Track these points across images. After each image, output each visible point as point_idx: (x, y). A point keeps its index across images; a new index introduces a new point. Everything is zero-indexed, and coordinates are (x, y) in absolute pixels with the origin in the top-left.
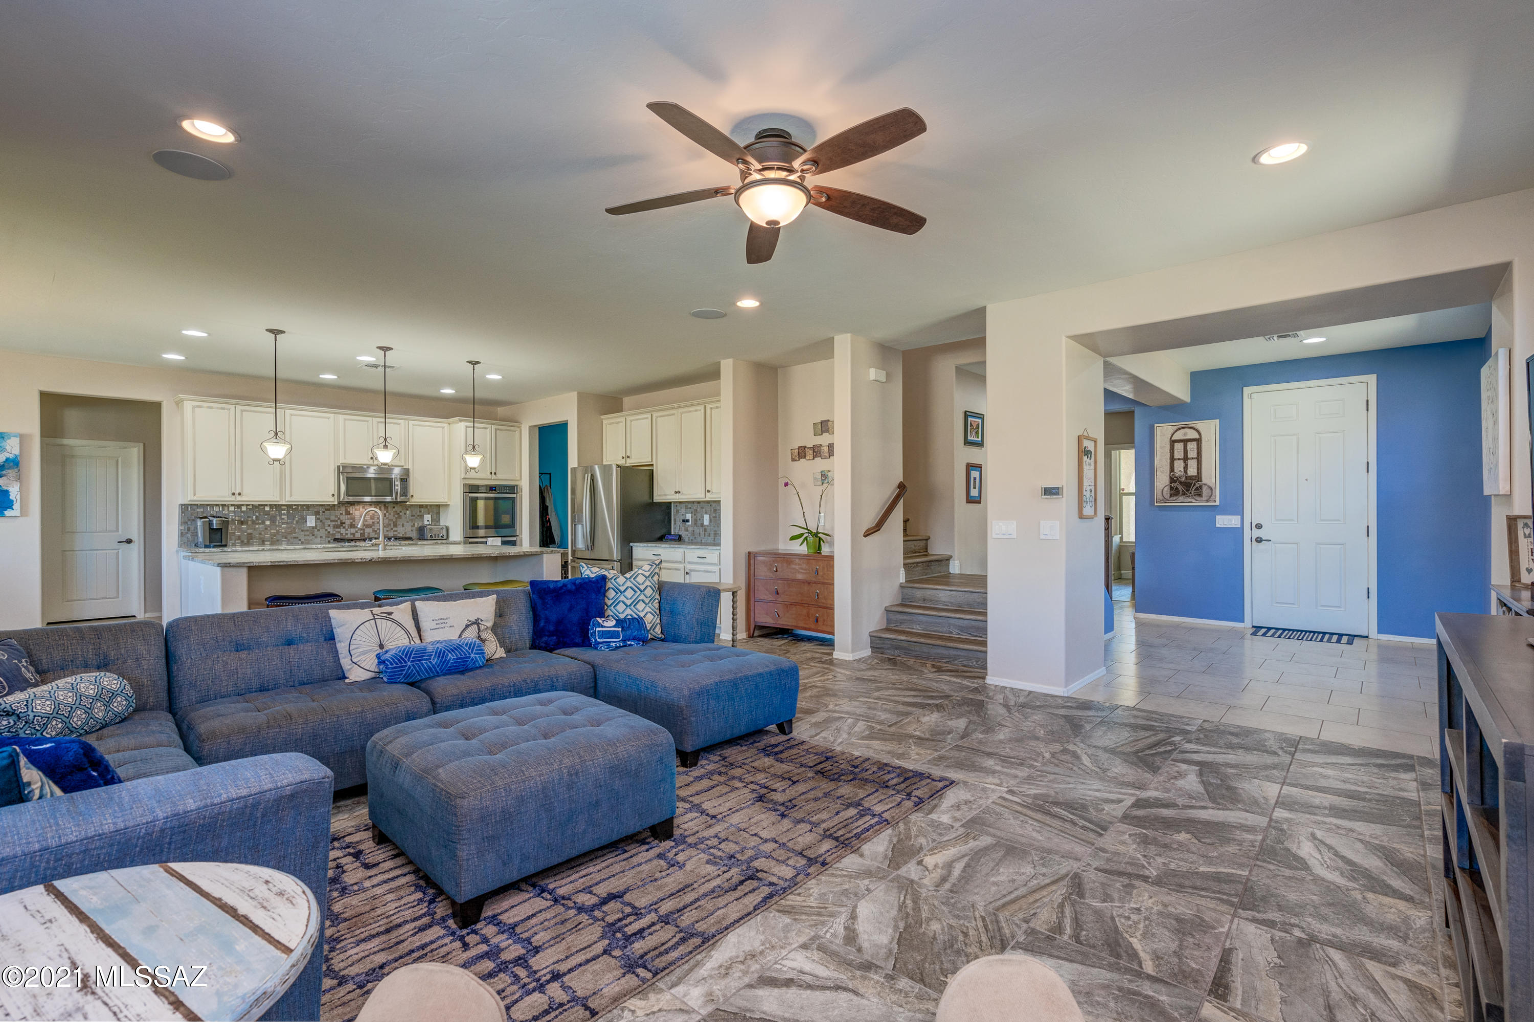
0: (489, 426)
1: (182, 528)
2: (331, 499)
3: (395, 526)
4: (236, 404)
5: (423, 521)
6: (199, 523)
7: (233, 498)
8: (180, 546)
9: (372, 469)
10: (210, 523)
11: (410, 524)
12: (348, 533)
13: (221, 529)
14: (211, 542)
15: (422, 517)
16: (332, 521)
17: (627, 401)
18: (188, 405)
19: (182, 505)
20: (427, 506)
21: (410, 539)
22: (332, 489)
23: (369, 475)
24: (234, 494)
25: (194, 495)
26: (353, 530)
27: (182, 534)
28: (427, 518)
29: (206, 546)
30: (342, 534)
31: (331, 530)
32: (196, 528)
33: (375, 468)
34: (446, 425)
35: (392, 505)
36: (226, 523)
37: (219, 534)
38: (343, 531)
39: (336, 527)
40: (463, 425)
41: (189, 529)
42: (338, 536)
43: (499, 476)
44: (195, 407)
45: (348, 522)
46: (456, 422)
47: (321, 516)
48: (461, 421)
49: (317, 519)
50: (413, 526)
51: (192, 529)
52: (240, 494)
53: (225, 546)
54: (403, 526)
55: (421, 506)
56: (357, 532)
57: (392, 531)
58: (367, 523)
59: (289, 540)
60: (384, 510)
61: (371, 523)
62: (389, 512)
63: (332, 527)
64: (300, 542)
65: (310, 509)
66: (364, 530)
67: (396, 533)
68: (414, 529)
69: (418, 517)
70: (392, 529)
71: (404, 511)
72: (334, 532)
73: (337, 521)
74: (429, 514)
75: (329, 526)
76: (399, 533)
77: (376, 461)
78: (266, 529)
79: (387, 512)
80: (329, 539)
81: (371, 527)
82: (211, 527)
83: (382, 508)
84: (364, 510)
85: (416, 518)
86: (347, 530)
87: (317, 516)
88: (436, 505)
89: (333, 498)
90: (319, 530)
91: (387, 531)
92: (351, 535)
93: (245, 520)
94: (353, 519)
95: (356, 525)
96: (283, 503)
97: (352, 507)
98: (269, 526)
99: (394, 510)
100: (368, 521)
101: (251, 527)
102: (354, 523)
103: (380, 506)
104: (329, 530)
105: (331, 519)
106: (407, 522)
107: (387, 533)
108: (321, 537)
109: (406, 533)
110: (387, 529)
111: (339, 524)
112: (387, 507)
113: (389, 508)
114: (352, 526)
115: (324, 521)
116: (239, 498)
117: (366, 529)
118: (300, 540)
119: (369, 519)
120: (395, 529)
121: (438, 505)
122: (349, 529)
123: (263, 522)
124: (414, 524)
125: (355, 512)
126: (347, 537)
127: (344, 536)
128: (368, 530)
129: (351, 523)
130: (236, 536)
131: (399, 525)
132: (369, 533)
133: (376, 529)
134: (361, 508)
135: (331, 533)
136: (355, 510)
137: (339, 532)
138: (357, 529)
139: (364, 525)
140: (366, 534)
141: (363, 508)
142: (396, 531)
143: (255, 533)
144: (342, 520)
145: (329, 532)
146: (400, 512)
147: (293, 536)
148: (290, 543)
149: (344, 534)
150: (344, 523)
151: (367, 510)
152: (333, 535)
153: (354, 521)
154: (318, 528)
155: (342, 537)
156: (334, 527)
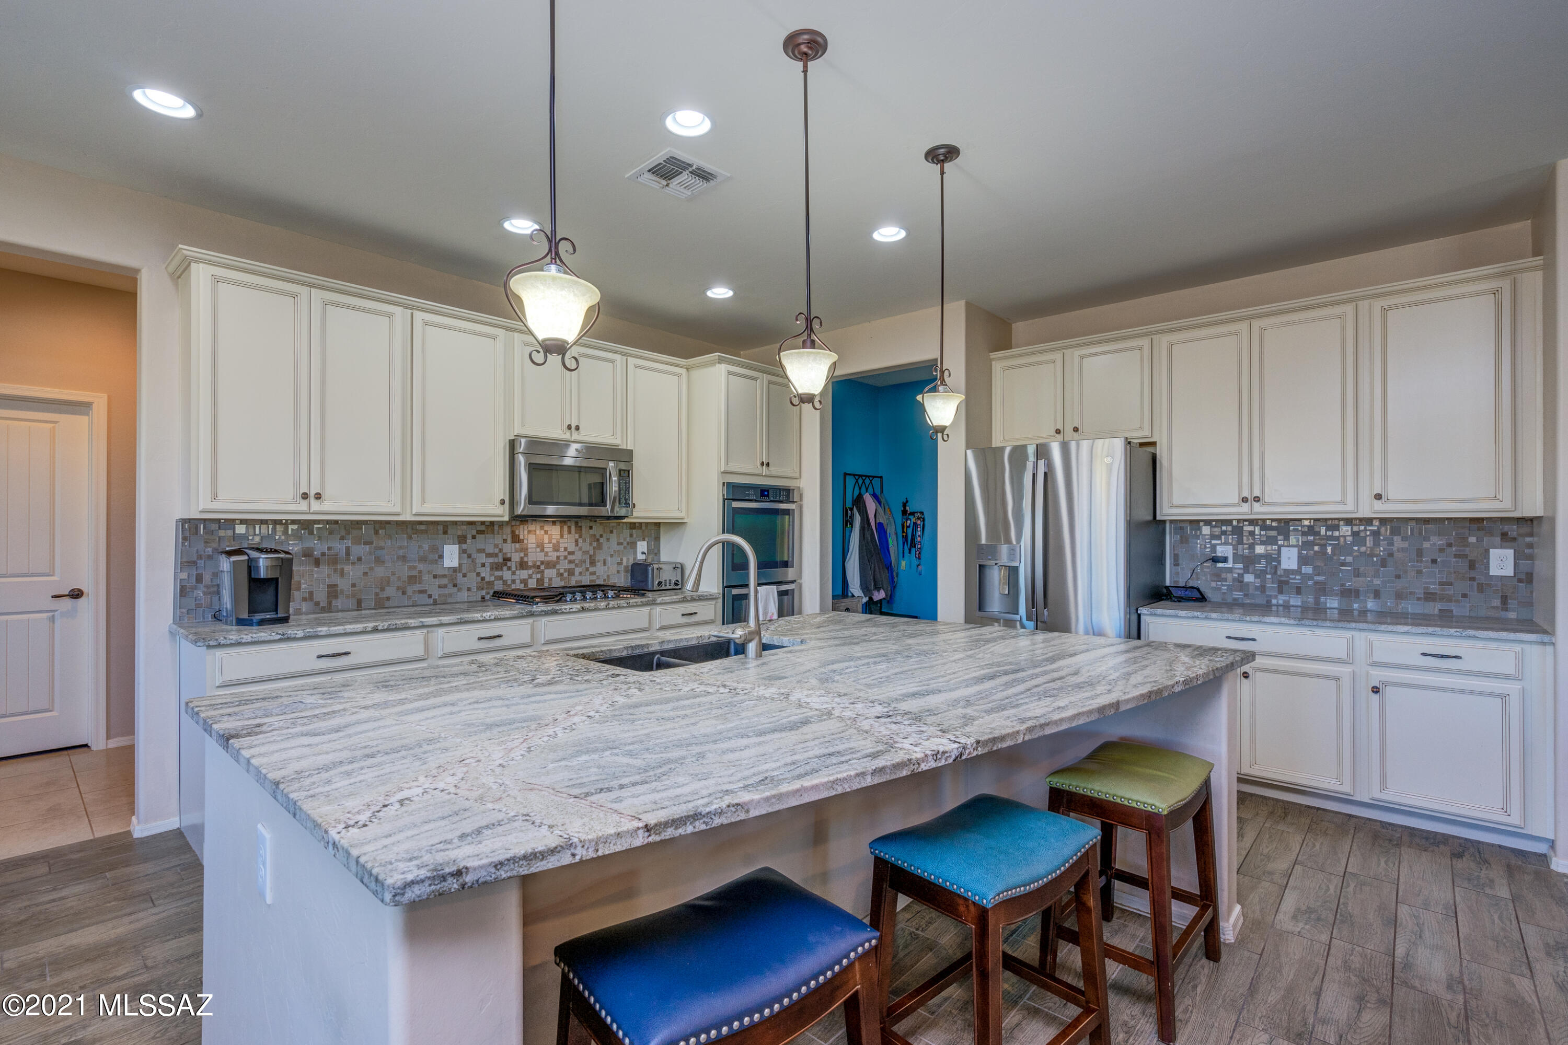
0: (759, 375)
1: (184, 575)
2: (498, 510)
3: (593, 563)
4: (311, 285)
5: (635, 553)
6: (225, 564)
7: (303, 506)
8: (178, 620)
9: (572, 450)
10: (251, 566)
11: (616, 559)
12: (516, 579)
13: (277, 579)
14: (252, 611)
15: (633, 545)
16: (489, 555)
17: (1020, 328)
18: (201, 275)
19: (184, 521)
20: (649, 524)
22: (500, 489)
23: (568, 461)
24: (305, 496)
25: (215, 497)
26: (524, 574)
27: (183, 592)
28: (642, 546)
29: (241, 622)
30: (505, 582)
31: (485, 573)
32: (216, 575)
33: (578, 446)
34: (683, 372)
35: (595, 523)
36: (286, 565)
37: (271, 591)
38: (507, 575)
39: (497, 567)
40: (723, 368)
41: (199, 579)
42: (499, 587)
43: (773, 470)
44: (217, 280)
45: (516, 557)
46: (712, 364)
47: (469, 544)
48: (721, 361)
49: (462, 552)
50: (620, 564)
51: (207, 578)
52: (318, 496)
53: (285, 620)
54: (605, 563)
55: (640, 525)
56: (530, 577)
57: (588, 573)
58: (547, 559)
59: (409, 598)
60: (576, 533)
61: (555, 559)
62: (584, 536)
63: (488, 569)
64: (431, 601)
65: (449, 532)
66: (543, 572)
67: (594, 577)
68: (622, 568)
69: (629, 547)
70: (587, 569)
71: (604, 535)
72: (493, 579)
73: (496, 555)
74: (644, 540)
75: (483, 565)
76: (598, 577)
77: (577, 432)
78: (365, 574)
79: (580, 537)
80: (484, 593)
81: (554, 567)
82: (253, 577)
83: (573, 528)
84: (542, 532)
85: (625, 548)
86: (514, 573)
87: (464, 546)
88: (656, 524)
89: (502, 507)
90: (464, 575)
91: (580, 573)
92: (521, 583)
93: (323, 554)
94: (525, 550)
95: (530, 564)
96: (407, 517)
97: (526, 527)
98: (371, 569)
99: (591, 532)
100: (550, 554)
101: (335, 570)
102: (526, 559)
103: (569, 524)
104: (483, 575)
105: (487, 551)
106: (612, 556)
107: (579, 578)
108: (469, 589)
109: (608, 576)
110: (580, 570)
111: (501, 560)
112: (581, 527)
113: (584, 529)
114: (523, 565)
115: (474, 556)
116: (316, 506)
117: (546, 571)
118: (430, 596)
119: (551, 549)
120: (592, 569)
121: (660, 523)
122: (518, 572)
123: (359, 559)
124: (622, 560)
125: (530, 536)
126: (513, 587)
127: (510, 585)
128: (550, 573)
129: (522, 558)
130: (310, 597)
131: (599, 562)
132: (550, 579)
133: (562, 571)
134: (538, 528)
135: (487, 579)
136: (529, 532)
137: (501, 578)
138: (530, 572)
139: (542, 563)
140: (546, 580)
141: (542, 528)
142: (593, 573)
143: (343, 584)
144: (506, 554)
145: (483, 579)
146: (598, 537)
147: (417, 587)
148: (411, 604)
149: (509, 582)
150: (509, 560)
151: (549, 532)
152: (490, 584)
153: (526, 555)
154: (464, 571)
155: (506, 588)
156: (492, 569)
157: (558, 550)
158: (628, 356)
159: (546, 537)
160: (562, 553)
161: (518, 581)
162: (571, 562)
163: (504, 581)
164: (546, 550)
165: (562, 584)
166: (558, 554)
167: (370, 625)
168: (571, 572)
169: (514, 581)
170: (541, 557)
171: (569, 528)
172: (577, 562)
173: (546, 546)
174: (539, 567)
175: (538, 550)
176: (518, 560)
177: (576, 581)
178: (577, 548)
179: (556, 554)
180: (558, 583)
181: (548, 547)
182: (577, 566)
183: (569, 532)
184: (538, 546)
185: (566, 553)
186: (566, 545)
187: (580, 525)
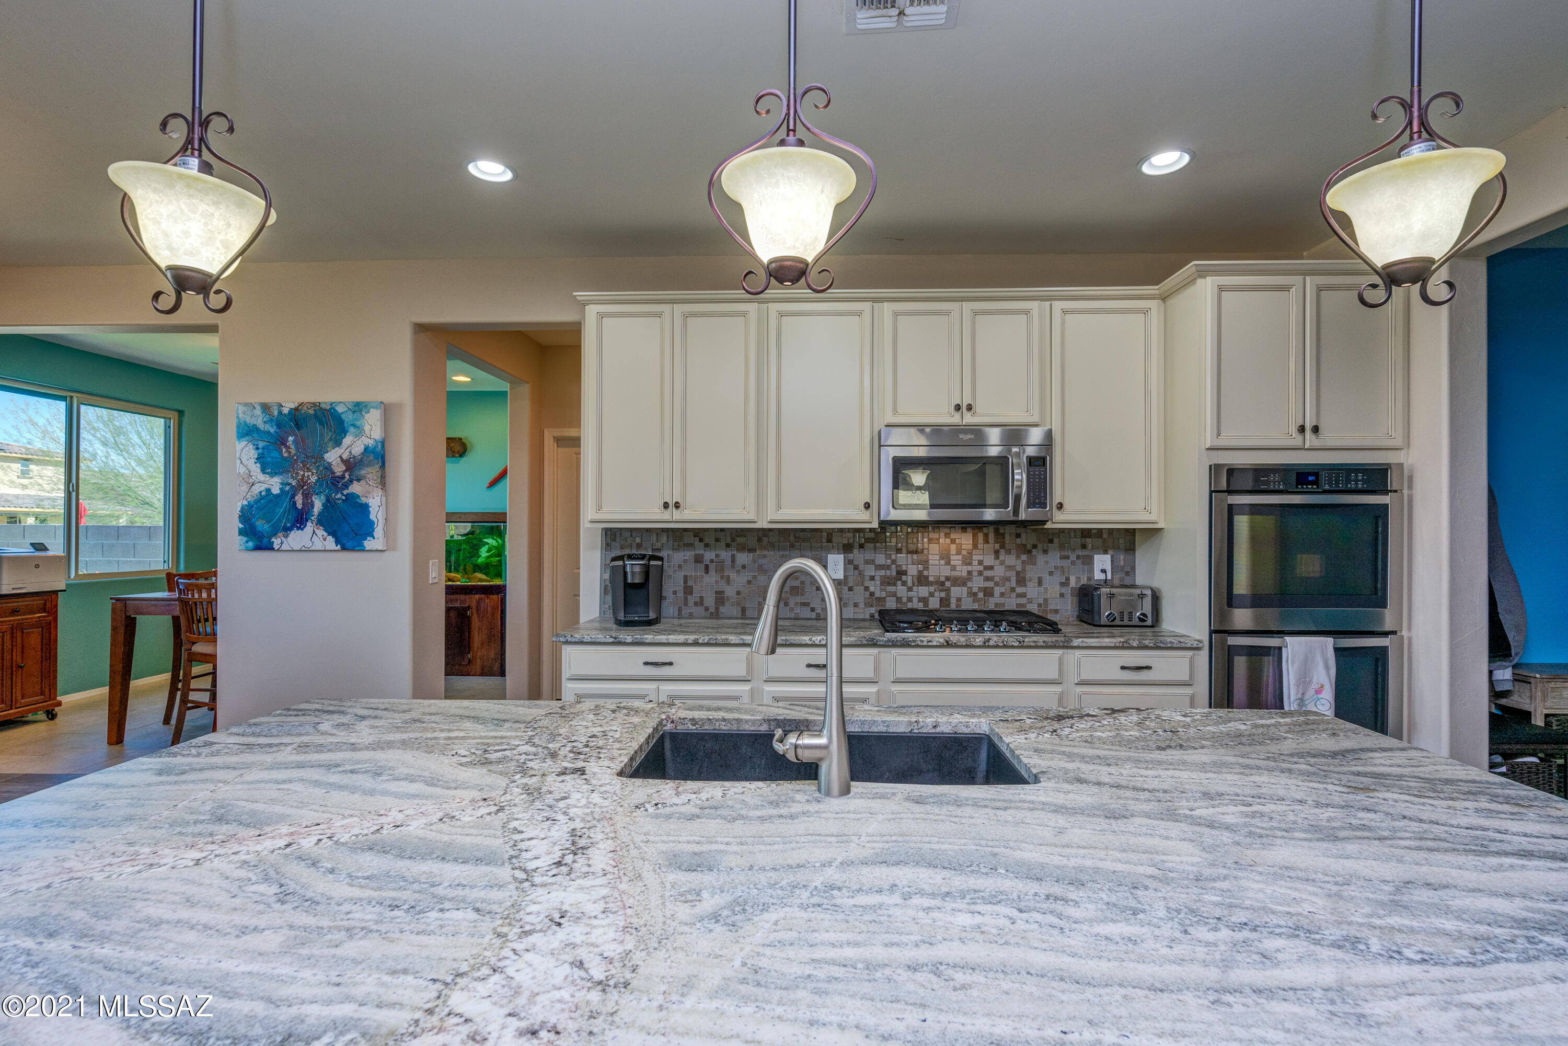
0: (1297, 280)
1: (607, 576)
2: (864, 515)
3: (1021, 582)
5: (1091, 571)
7: (666, 514)
8: (603, 615)
10: (626, 571)
11: (1058, 578)
12: (913, 596)
13: (645, 584)
14: (626, 613)
15: (1089, 561)
16: (879, 567)
20: (1100, 531)
21: (1053, 628)
22: (865, 491)
24: (667, 506)
25: (599, 509)
26: (923, 591)
27: (606, 590)
28: (1103, 563)
29: (617, 622)
30: (899, 600)
31: (874, 587)
34: (1154, 304)
35: (1013, 529)
38: (901, 590)
39: (887, 582)
42: (891, 604)
43: (1329, 437)
45: (913, 570)
46: (1191, 281)
47: (856, 554)
48: (1203, 273)
49: (848, 562)
50: (1065, 584)
52: (676, 506)
54: (1040, 582)
55: (1086, 533)
56: (932, 595)
57: (1014, 595)
58: (954, 574)
59: (792, 610)
60: (995, 542)
61: (965, 574)
62: (1007, 546)
63: (878, 582)
64: (814, 615)
65: (834, 540)
66: (948, 590)
67: (1023, 601)
68: (1067, 591)
69: (1079, 562)
70: (1013, 590)
71: (1040, 546)
72: (884, 594)
73: (888, 568)
74: (1105, 552)
75: (872, 578)
76: (1030, 601)
77: (969, 414)
78: (749, 582)
79: (1002, 547)
80: (873, 610)
81: (964, 584)
82: (629, 581)
83: (991, 537)
84: (948, 541)
85: (1073, 563)
86: (910, 589)
87: (851, 556)
88: (1127, 530)
89: (868, 512)
90: (850, 589)
91: (1002, 594)
92: (919, 601)
93: (712, 561)
94: (925, 563)
95: (931, 579)
96: (763, 524)
97: (926, 534)
98: (755, 577)
99: (1019, 541)
100: (958, 568)
101: (722, 577)
102: (925, 573)
103: (985, 530)
104: (872, 589)
105: (877, 563)
106: (1051, 573)
107: (1002, 600)
108: (856, 605)
109: (1046, 600)
110: (1003, 589)
111: (894, 574)
112: (1003, 535)
113: (1007, 537)
114: (922, 580)
115: (861, 567)
116: (677, 515)
117: (952, 588)
118: (813, 610)
119: (960, 563)
120: (1020, 590)
121: (1134, 530)
122: (915, 588)
123: (744, 567)
124: (1068, 579)
125: (931, 545)
126: (910, 606)
127: (905, 604)
128: (956, 592)
129: (920, 572)
130: (700, 602)
131: (1030, 580)
132: (959, 600)
133: (975, 590)
134: (942, 534)
135: (877, 595)
136: (930, 541)
137: (894, 594)
138: (932, 589)
139: (948, 578)
140: (953, 601)
141: (947, 535)
142: (1023, 595)
143: (730, 592)
144: (900, 566)
145: (872, 594)
146: (1029, 547)
147: (799, 599)
148: (793, 616)
149: (904, 600)
150: (905, 573)
151: (957, 541)
152: (881, 600)
153: (926, 568)
154: (851, 584)
155: (900, 606)
156: (882, 583)
157: (970, 564)
158: (1051, 300)
159: (953, 547)
160: (976, 568)
161: (915, 600)
162: (987, 579)
163: (897, 598)
164: (952, 563)
165: (976, 607)
166: (970, 568)
167: (691, 638)
168: (988, 593)
169: (910, 599)
170: (946, 571)
171: (986, 536)
172: (997, 579)
173: (952, 557)
174: (943, 584)
175: (942, 562)
176: (915, 573)
177: (996, 604)
178: (998, 562)
179: (966, 569)
180: (968, 604)
181: (956, 560)
182: (997, 584)
183: (986, 541)
184: (942, 558)
185: (981, 568)
186: (981, 558)
187: (1001, 531)
